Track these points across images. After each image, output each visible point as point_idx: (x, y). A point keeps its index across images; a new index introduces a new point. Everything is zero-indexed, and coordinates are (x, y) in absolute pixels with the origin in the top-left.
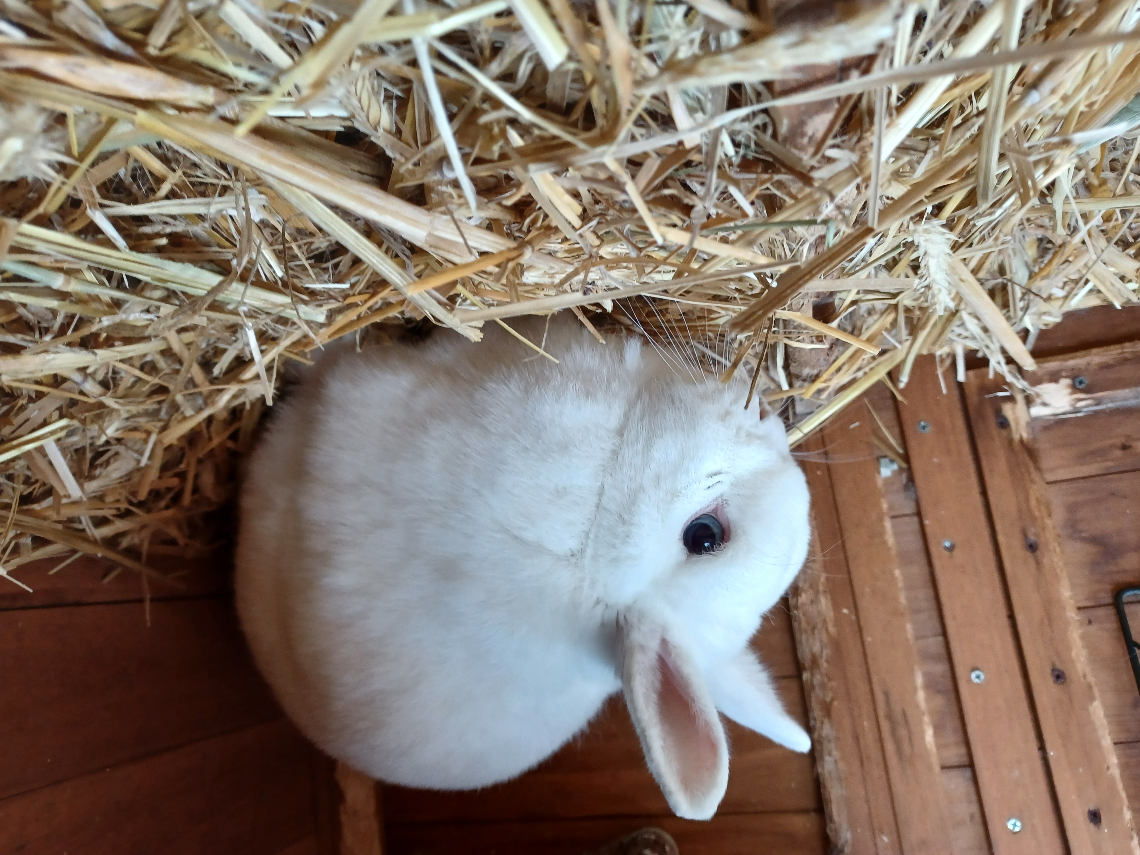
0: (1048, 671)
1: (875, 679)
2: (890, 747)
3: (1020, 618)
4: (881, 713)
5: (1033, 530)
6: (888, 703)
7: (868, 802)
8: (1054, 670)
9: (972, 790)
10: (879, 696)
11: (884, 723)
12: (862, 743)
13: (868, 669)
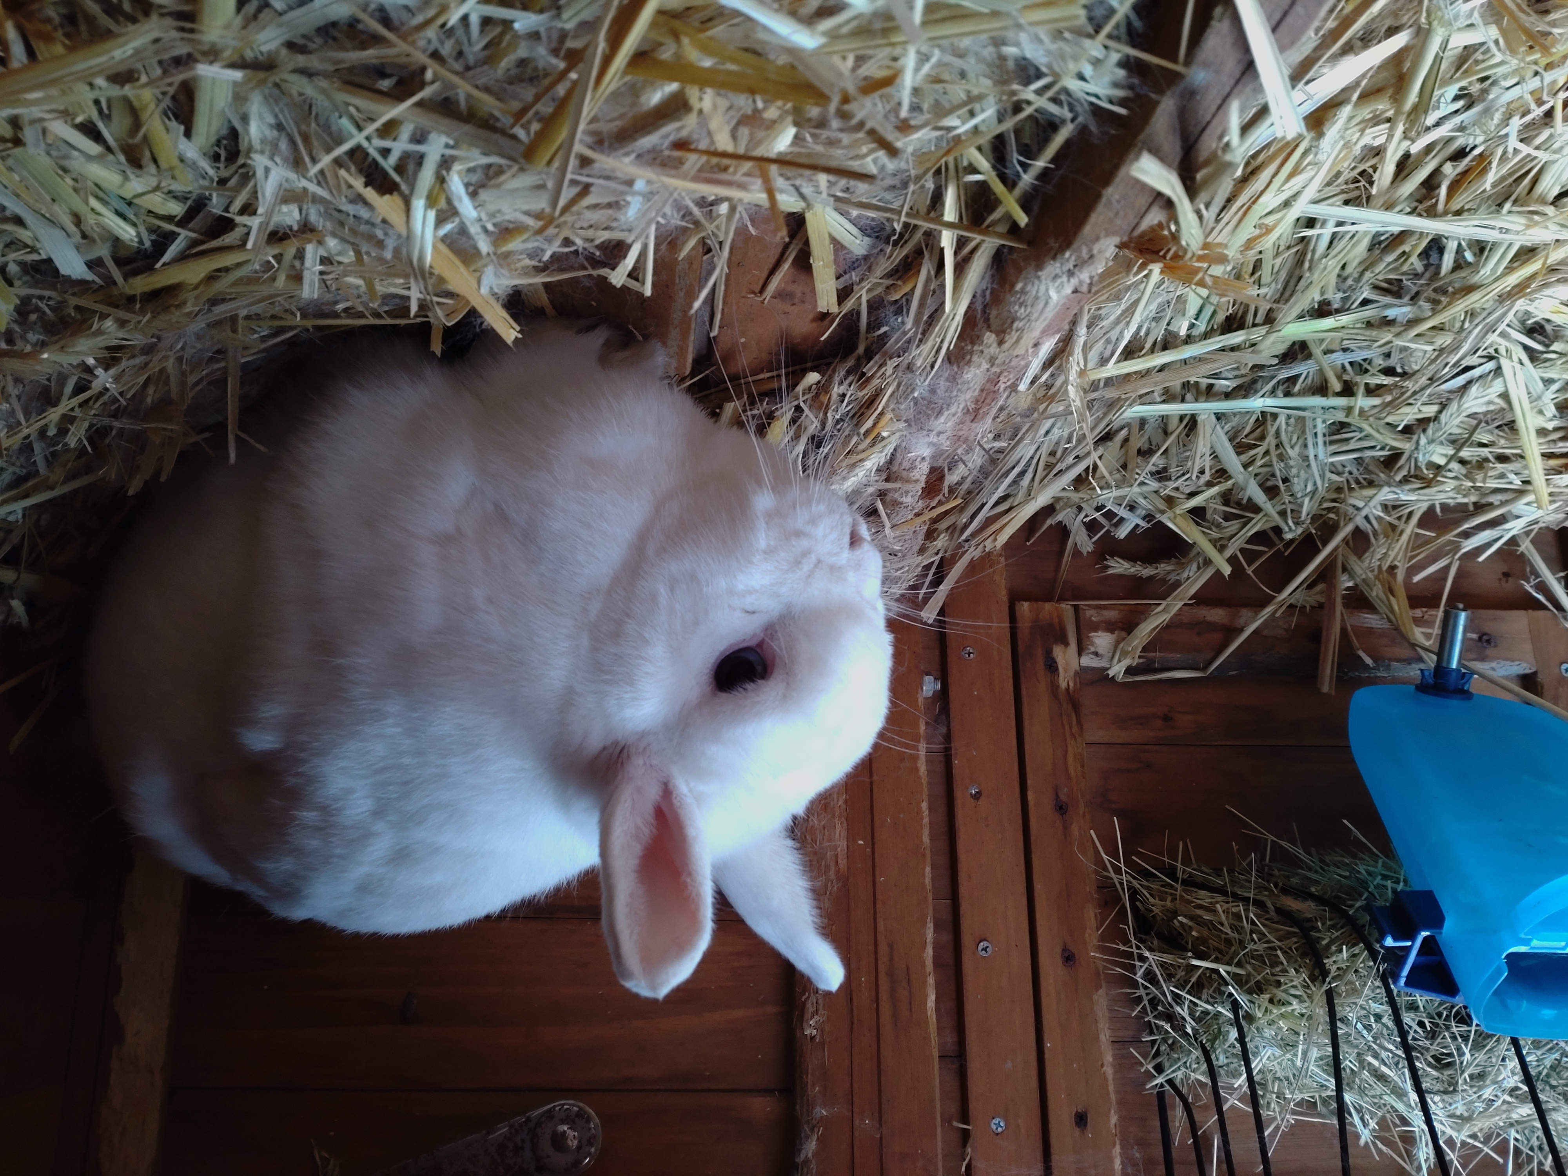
0: (1059, 950)
1: (881, 926)
2: (886, 1012)
3: (1038, 886)
4: (882, 968)
5: (1065, 790)
6: (891, 959)
8: (1064, 950)
9: (956, 1087)
10: (883, 948)
11: (883, 981)
12: (855, 1002)
13: (875, 914)
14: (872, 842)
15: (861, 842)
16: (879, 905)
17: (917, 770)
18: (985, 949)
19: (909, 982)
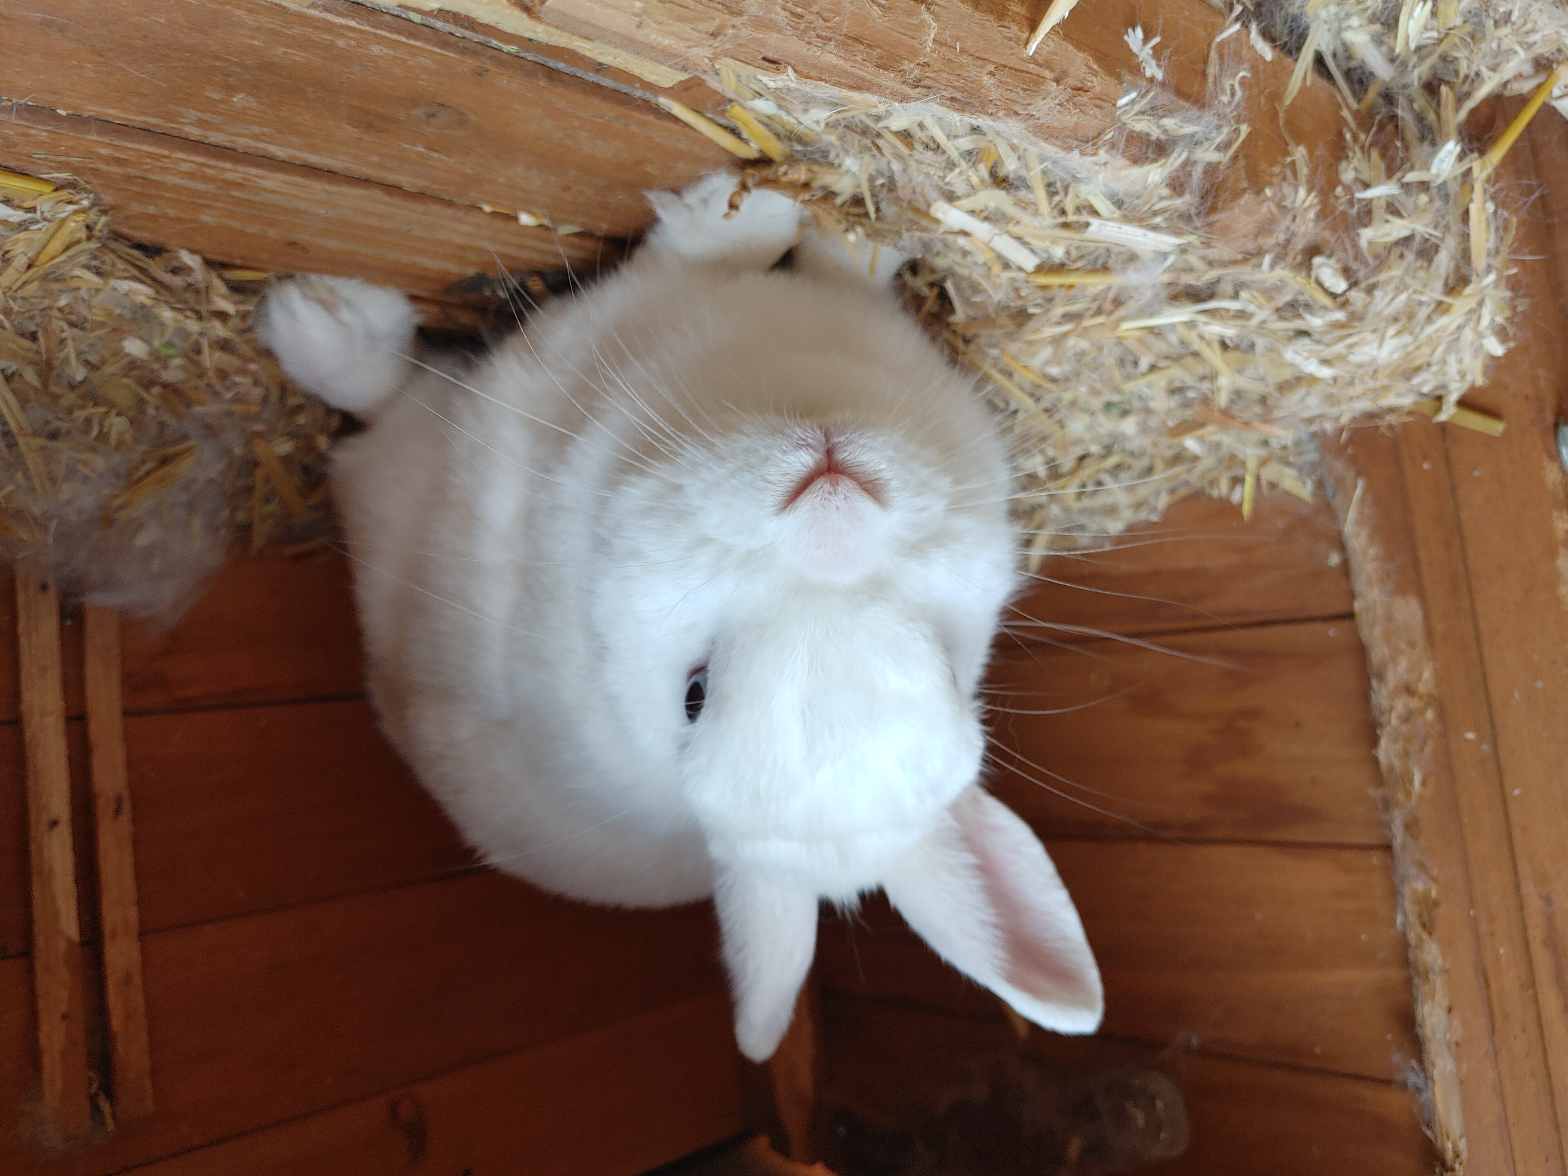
1: (1524, 868)
2: (1551, 1002)
4: (1536, 933)
6: (1550, 920)
7: (1502, 1095)
10: (1534, 903)
12: (1494, 986)
13: (1512, 848)
14: (1492, 732)
15: (1470, 736)
16: (1517, 834)
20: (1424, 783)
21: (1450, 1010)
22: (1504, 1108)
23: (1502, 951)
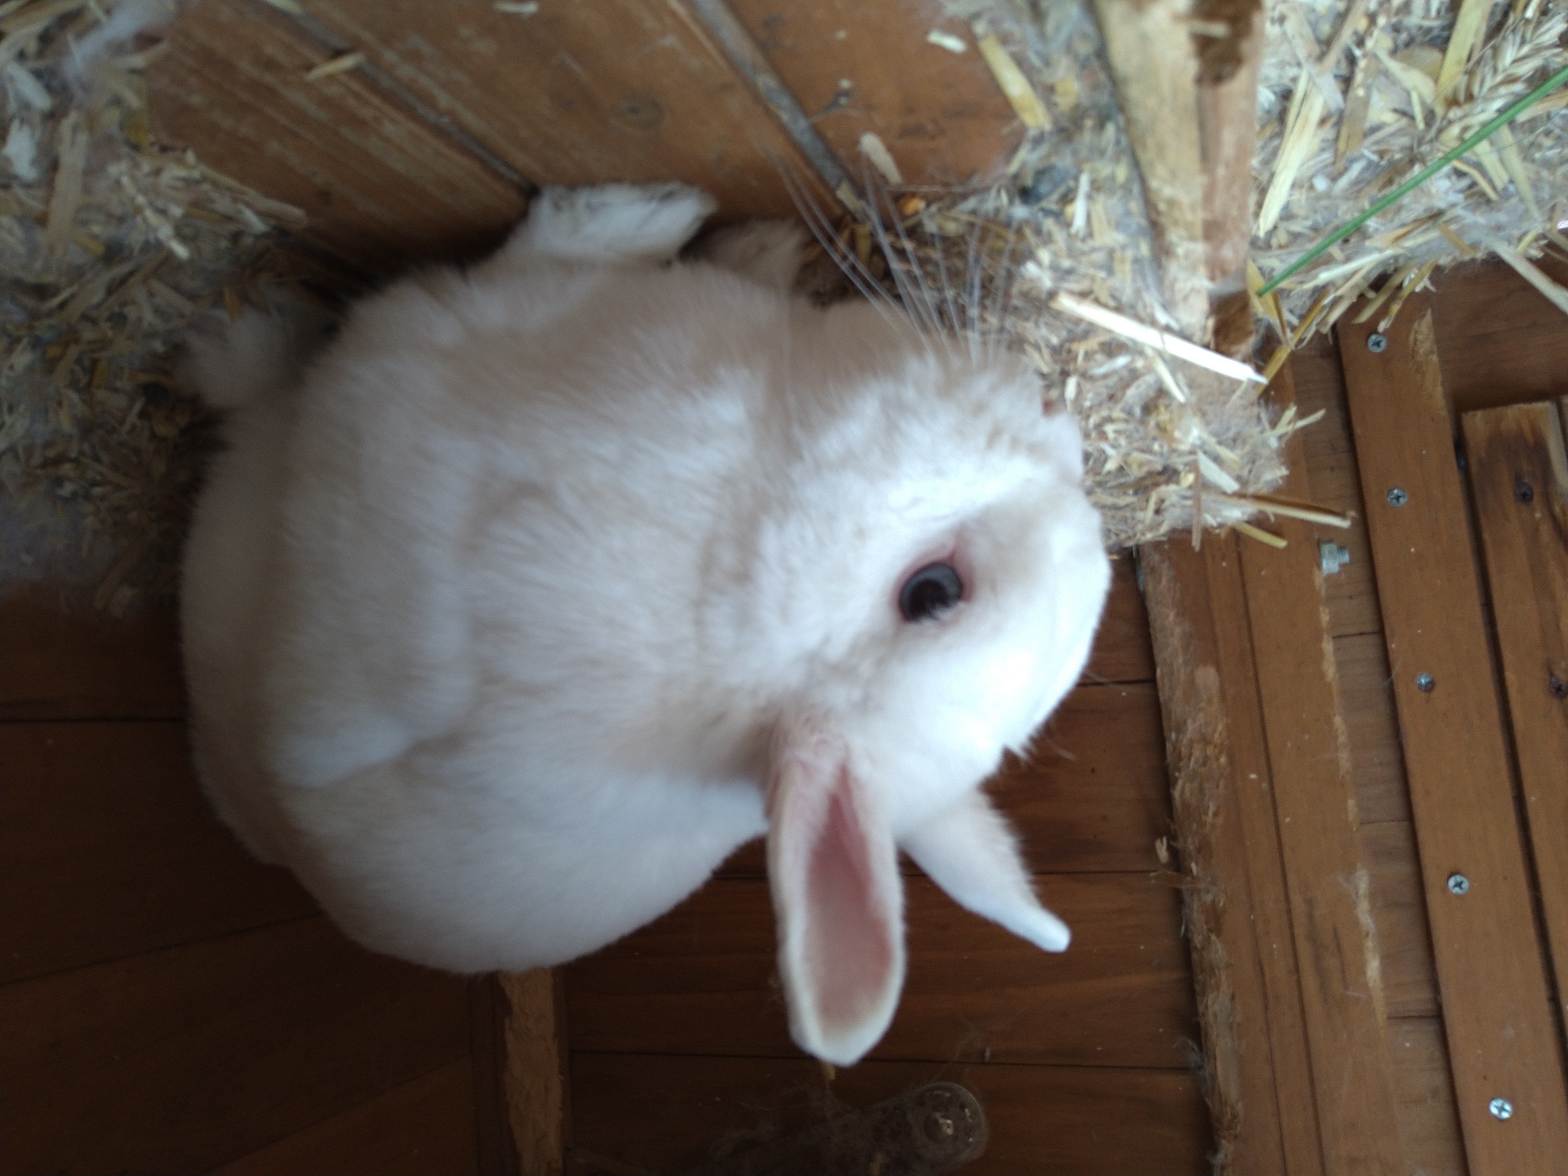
1: (1292, 879)
2: (1310, 982)
3: (1532, 798)
4: (1300, 931)
5: (1563, 664)
6: (1310, 917)
7: (1271, 1063)
9: (1438, 1054)
10: (1299, 906)
11: (1304, 947)
12: (1267, 974)
13: (1283, 864)
14: (1270, 773)
15: (1253, 776)
16: (1287, 852)
17: (1322, 675)
18: (1459, 885)
19: (1338, 945)
20: (1216, 814)
21: (1233, 997)
22: (1274, 1072)
23: (1274, 946)
